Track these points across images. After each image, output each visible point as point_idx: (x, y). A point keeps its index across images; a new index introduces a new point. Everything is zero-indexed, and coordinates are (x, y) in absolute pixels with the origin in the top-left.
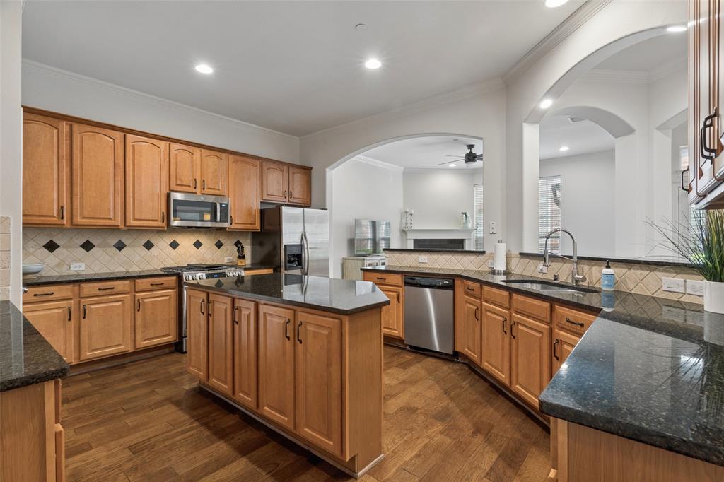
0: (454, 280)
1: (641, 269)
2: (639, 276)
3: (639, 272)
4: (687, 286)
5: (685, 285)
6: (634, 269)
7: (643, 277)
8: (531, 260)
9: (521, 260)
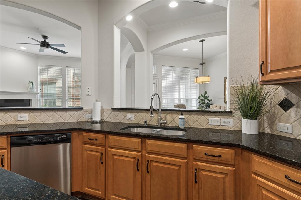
0: (71, 133)
1: (197, 114)
2: (196, 118)
3: (196, 116)
4: (221, 121)
5: (220, 121)
6: (193, 115)
7: (198, 118)
8: (120, 112)
9: (112, 113)
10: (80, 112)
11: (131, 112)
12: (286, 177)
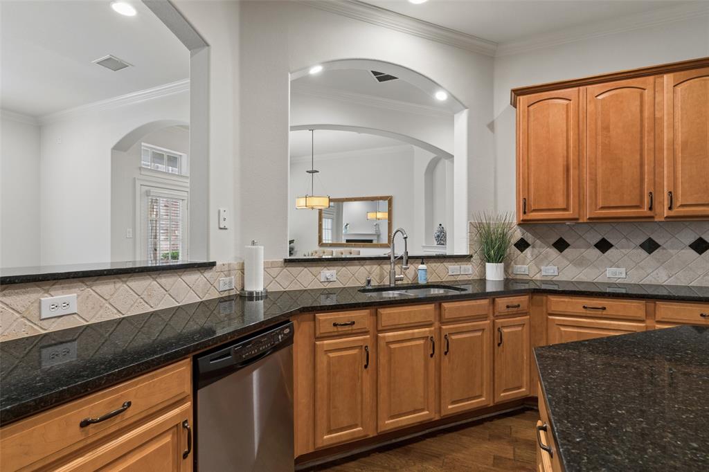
1: (435, 261)
2: (434, 268)
3: (434, 264)
5: (460, 269)
6: (430, 263)
8: (305, 267)
9: (285, 270)
10: (209, 274)
11: (331, 266)
12: (584, 307)
